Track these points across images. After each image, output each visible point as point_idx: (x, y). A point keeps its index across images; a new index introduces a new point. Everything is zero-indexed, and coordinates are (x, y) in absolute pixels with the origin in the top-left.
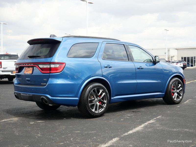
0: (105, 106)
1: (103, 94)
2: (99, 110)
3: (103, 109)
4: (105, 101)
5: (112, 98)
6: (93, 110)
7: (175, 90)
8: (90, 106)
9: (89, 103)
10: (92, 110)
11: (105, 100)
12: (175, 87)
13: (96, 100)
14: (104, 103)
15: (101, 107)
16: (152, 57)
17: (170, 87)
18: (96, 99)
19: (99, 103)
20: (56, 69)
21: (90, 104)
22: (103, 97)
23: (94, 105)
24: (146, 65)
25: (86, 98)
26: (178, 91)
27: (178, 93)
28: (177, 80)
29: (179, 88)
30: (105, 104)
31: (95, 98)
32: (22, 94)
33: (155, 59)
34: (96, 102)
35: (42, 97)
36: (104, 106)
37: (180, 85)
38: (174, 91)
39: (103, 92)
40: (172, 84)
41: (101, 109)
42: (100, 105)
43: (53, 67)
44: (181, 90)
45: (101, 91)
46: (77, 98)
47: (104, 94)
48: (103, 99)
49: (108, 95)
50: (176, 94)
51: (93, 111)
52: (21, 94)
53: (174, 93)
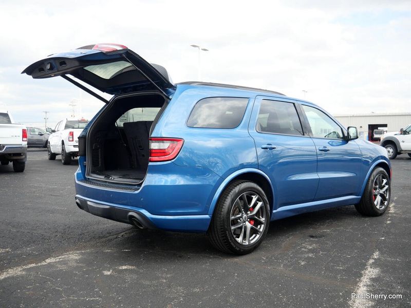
0: (261, 230)
1: (257, 203)
2: (251, 239)
3: (258, 236)
4: (263, 220)
5: (274, 211)
6: (240, 240)
7: (378, 190)
8: (232, 232)
9: (232, 225)
10: (237, 239)
11: (262, 217)
12: (378, 183)
13: (245, 218)
14: (261, 223)
15: (254, 231)
16: (342, 129)
17: (370, 185)
18: (245, 216)
19: (250, 222)
20: (162, 152)
21: (233, 228)
22: (258, 211)
23: (241, 228)
24: (328, 143)
25: (225, 215)
26: (381, 191)
27: (382, 195)
28: (381, 171)
29: (384, 186)
30: (263, 226)
31: (243, 213)
32: (91, 202)
33: (348, 133)
34: (245, 222)
35: (130, 214)
36: (260, 228)
37: (385, 181)
38: (375, 192)
39: (258, 200)
40: (374, 179)
41: (254, 235)
42: (252, 228)
43: (156, 148)
44: (386, 190)
45: (254, 198)
46: (207, 216)
47: (260, 204)
48: (258, 214)
49: (268, 206)
50: (379, 198)
51: (239, 242)
52: (89, 203)
53: (376, 196)
